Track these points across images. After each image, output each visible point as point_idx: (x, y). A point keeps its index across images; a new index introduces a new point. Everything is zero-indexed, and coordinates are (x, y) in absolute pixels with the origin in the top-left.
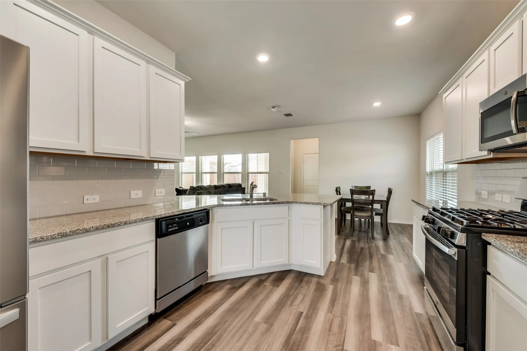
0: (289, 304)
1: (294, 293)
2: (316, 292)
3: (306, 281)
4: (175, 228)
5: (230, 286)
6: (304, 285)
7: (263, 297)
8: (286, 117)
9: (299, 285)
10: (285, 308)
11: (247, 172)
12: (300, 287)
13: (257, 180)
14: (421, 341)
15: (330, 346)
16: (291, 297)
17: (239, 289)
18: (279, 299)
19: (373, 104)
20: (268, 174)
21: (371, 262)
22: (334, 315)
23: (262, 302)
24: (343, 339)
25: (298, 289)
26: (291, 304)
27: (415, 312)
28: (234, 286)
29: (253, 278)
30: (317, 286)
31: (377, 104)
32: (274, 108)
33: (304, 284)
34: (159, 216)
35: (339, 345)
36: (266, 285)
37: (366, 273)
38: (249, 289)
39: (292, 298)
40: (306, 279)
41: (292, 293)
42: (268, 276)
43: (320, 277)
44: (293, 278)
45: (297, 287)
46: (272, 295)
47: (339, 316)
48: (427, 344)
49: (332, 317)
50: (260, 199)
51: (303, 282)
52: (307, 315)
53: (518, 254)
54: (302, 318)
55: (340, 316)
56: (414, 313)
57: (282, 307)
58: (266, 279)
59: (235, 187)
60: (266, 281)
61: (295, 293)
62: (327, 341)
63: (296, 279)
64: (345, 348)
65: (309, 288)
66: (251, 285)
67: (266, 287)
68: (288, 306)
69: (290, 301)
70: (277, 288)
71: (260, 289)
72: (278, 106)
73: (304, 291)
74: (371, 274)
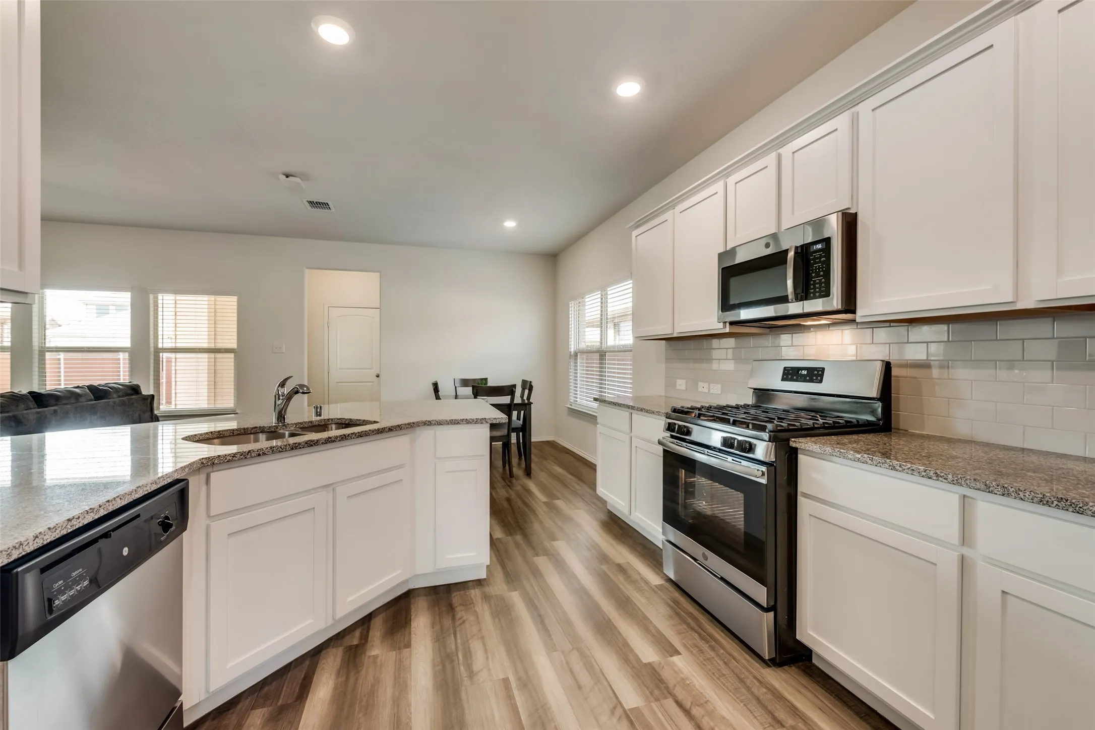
0: (465, 675)
1: (456, 644)
2: (499, 619)
3: (460, 605)
4: (78, 588)
5: (265, 709)
6: (464, 614)
7: (389, 691)
8: (309, 208)
9: (454, 618)
10: (463, 688)
11: (152, 349)
12: (457, 623)
13: (173, 372)
14: (692, 629)
15: (604, 719)
16: (457, 655)
17: (304, 707)
18: (435, 676)
19: (503, 222)
20: (232, 355)
21: (541, 523)
22: (563, 652)
23: (398, 706)
24: (611, 692)
25: (458, 629)
26: (471, 675)
27: (654, 585)
28: (280, 703)
29: (324, 652)
30: (490, 606)
31: (510, 224)
32: (291, 178)
33: (460, 613)
34: (9, 555)
35: (615, 708)
36: (375, 657)
37: (548, 546)
38: (335, 688)
39: (461, 657)
40: (456, 598)
41: (453, 646)
42: (363, 629)
43: (479, 583)
44: (428, 608)
45: (454, 628)
46: (411, 675)
47: (571, 647)
48: (700, 628)
49: (563, 659)
50: (310, 424)
51: (458, 609)
52: (519, 679)
53: (870, 460)
54: (516, 693)
55: (573, 649)
56: (654, 587)
57: (457, 692)
58: (365, 638)
59: (119, 397)
60: (369, 644)
61: (459, 641)
62: (592, 711)
63: (437, 608)
64: (626, 708)
65: (478, 617)
66: (333, 677)
67: (379, 660)
68: (466, 682)
69: (462, 668)
70: (411, 651)
71: (367, 674)
72: (305, 177)
73: (475, 629)
74: (555, 543)
